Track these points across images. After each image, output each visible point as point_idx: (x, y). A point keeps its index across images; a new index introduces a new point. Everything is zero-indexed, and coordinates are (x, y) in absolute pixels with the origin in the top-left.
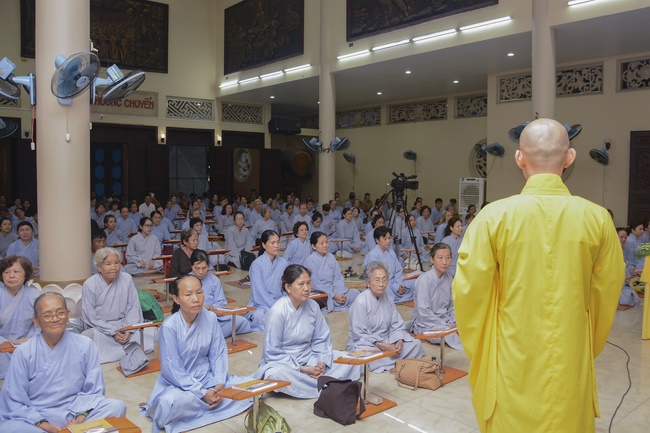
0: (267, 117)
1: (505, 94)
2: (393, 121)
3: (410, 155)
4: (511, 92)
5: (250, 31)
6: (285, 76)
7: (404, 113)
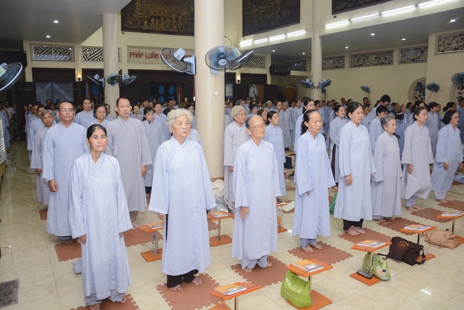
0: (268, 64)
1: (442, 48)
2: (353, 65)
3: (366, 89)
4: (446, 46)
5: (261, 7)
6: (286, 38)
7: (361, 60)
